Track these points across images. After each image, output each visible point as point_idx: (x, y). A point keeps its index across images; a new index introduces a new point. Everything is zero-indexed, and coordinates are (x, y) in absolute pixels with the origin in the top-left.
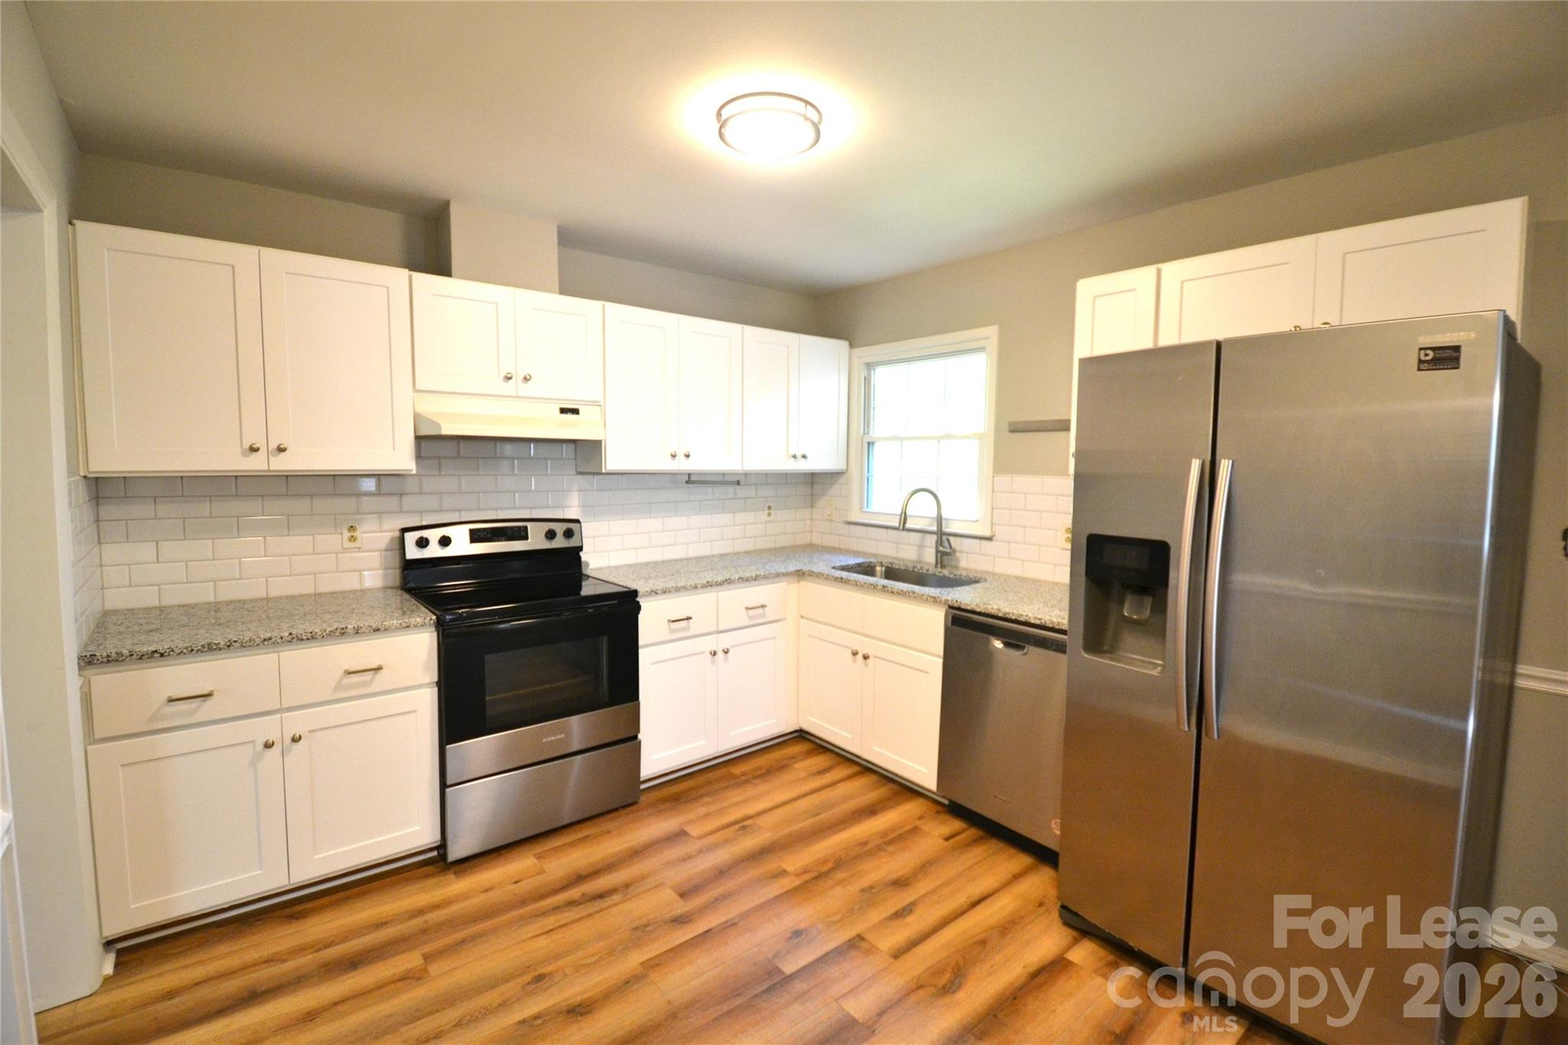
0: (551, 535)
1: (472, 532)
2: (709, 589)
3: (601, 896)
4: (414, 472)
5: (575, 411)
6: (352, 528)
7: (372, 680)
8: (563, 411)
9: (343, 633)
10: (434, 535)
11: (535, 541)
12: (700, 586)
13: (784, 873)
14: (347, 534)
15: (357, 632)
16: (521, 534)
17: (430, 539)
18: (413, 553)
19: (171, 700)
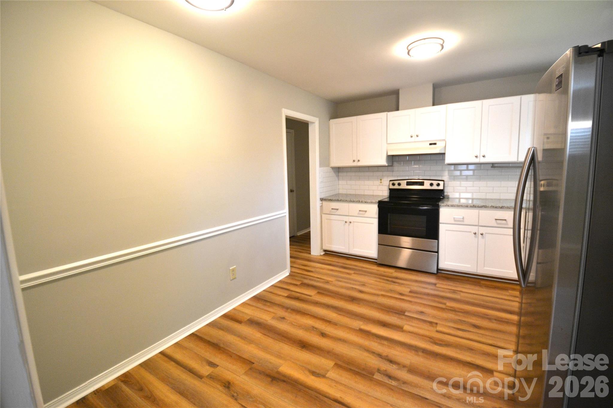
0: (431, 185)
1: (407, 182)
2: (474, 208)
3: (394, 282)
4: (387, 165)
5: (435, 144)
6: (381, 180)
7: (365, 214)
8: (431, 144)
9: (359, 202)
10: (396, 182)
11: (427, 186)
12: (469, 206)
13: (445, 304)
14: (380, 181)
15: (362, 202)
16: (422, 184)
17: (396, 183)
18: (392, 187)
19: (332, 209)
